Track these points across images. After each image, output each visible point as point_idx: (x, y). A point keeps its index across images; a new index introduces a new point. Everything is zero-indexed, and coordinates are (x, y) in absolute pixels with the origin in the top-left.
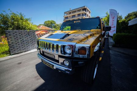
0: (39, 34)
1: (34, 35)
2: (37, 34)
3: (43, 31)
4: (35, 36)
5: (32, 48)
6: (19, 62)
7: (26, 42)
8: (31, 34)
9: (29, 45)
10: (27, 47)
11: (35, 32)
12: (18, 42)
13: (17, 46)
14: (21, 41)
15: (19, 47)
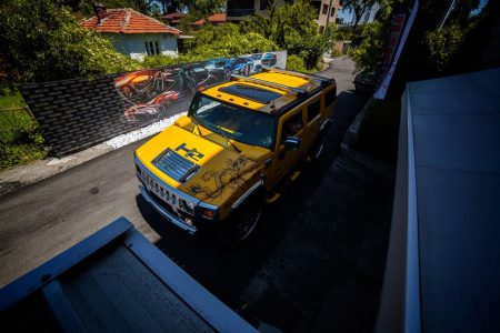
0: (127, 85)
1: (110, 91)
2: (122, 87)
3: (138, 75)
4: (116, 93)
5: (112, 133)
6: (92, 186)
7: (92, 118)
8: (101, 89)
9: (101, 126)
10: (97, 130)
11: (112, 80)
12: (68, 120)
13: (67, 133)
14: (75, 115)
15: (74, 134)
